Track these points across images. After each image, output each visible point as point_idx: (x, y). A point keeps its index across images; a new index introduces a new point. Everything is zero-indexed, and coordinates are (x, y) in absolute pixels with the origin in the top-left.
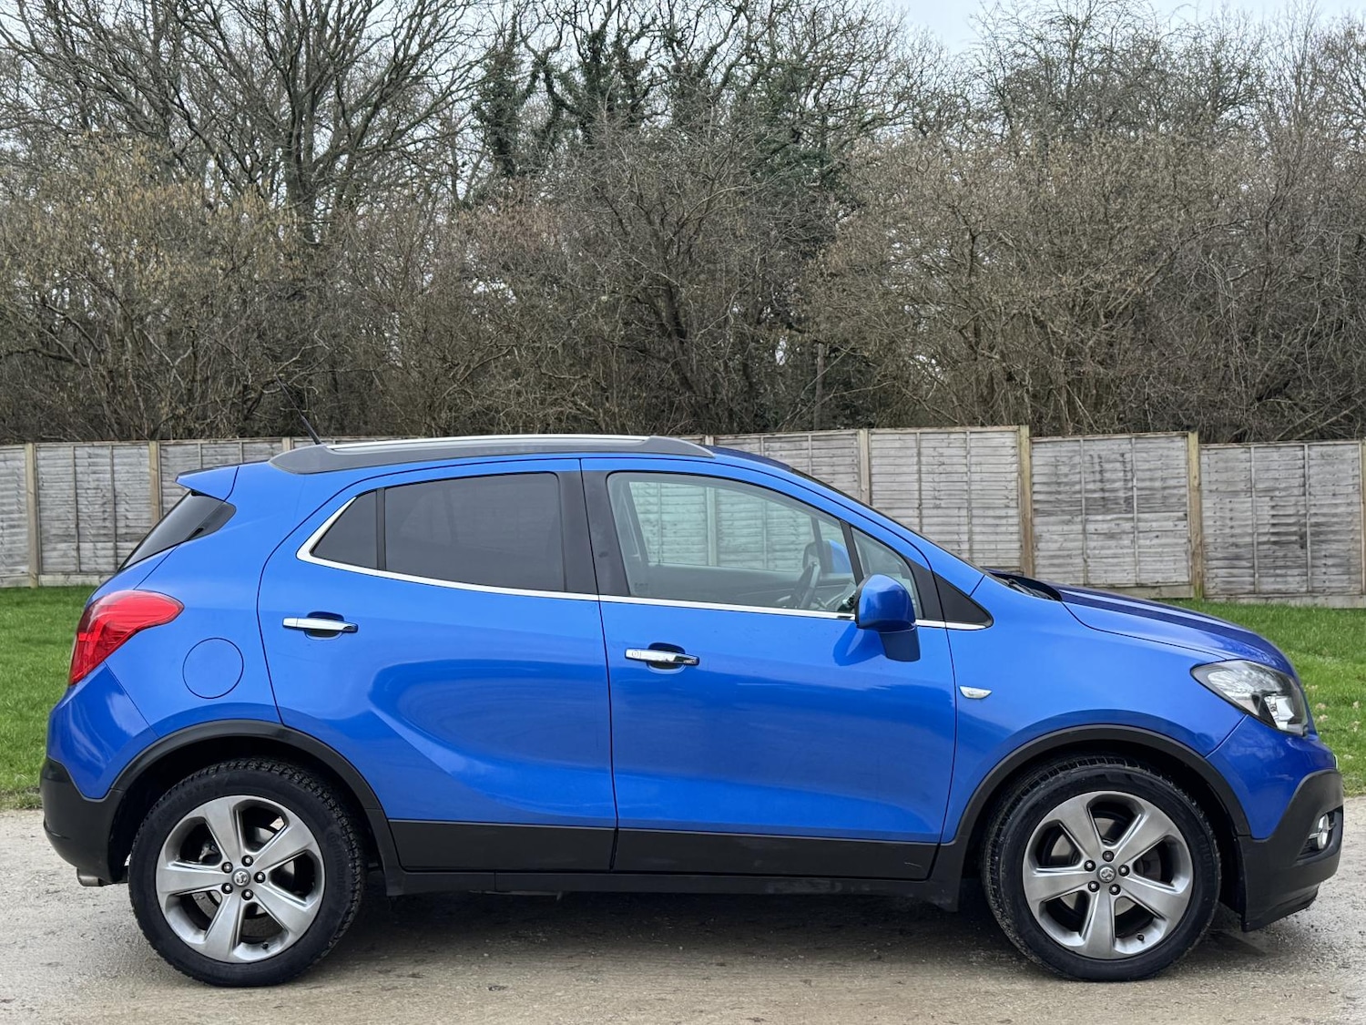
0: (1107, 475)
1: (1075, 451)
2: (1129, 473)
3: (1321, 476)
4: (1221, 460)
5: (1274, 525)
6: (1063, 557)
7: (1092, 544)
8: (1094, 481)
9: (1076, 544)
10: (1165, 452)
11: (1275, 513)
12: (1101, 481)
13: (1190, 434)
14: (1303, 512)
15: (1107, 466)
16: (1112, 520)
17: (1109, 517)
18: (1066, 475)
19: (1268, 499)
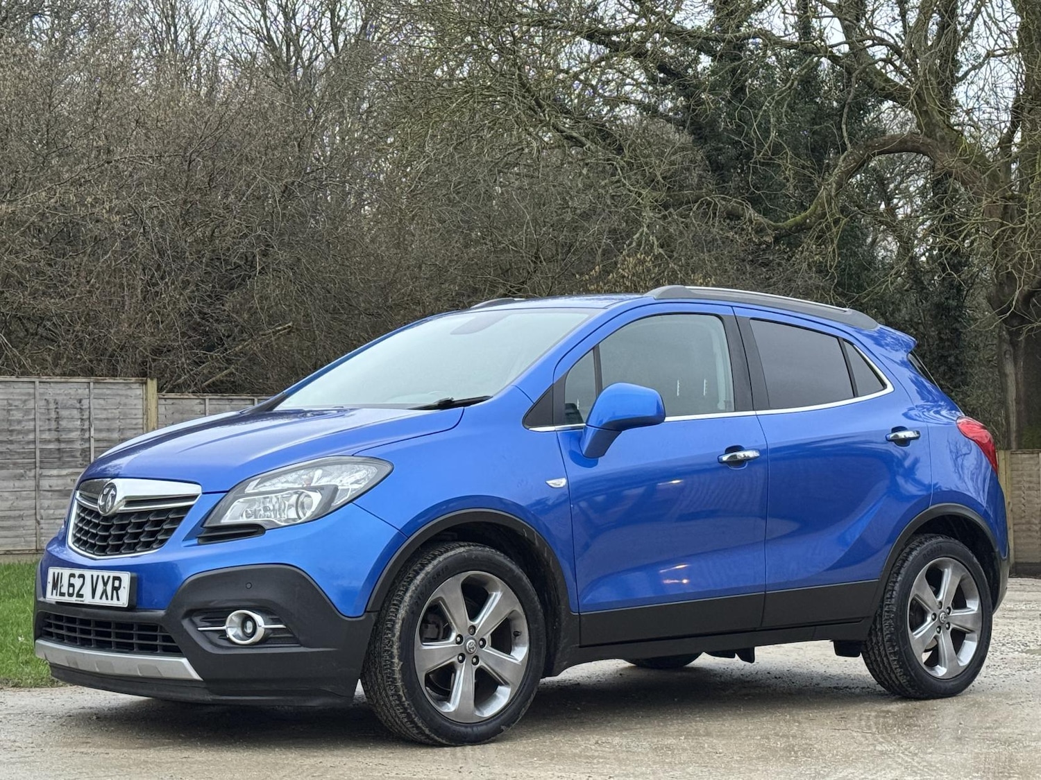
0: (64, 423)
1: (29, 394)
2: (87, 419)
4: (177, 411)
6: (14, 518)
7: (46, 503)
8: (49, 430)
9: (28, 502)
10: (124, 400)
12: (57, 430)
13: (149, 380)
15: (64, 413)
16: (67, 475)
17: (64, 472)
18: (19, 422)
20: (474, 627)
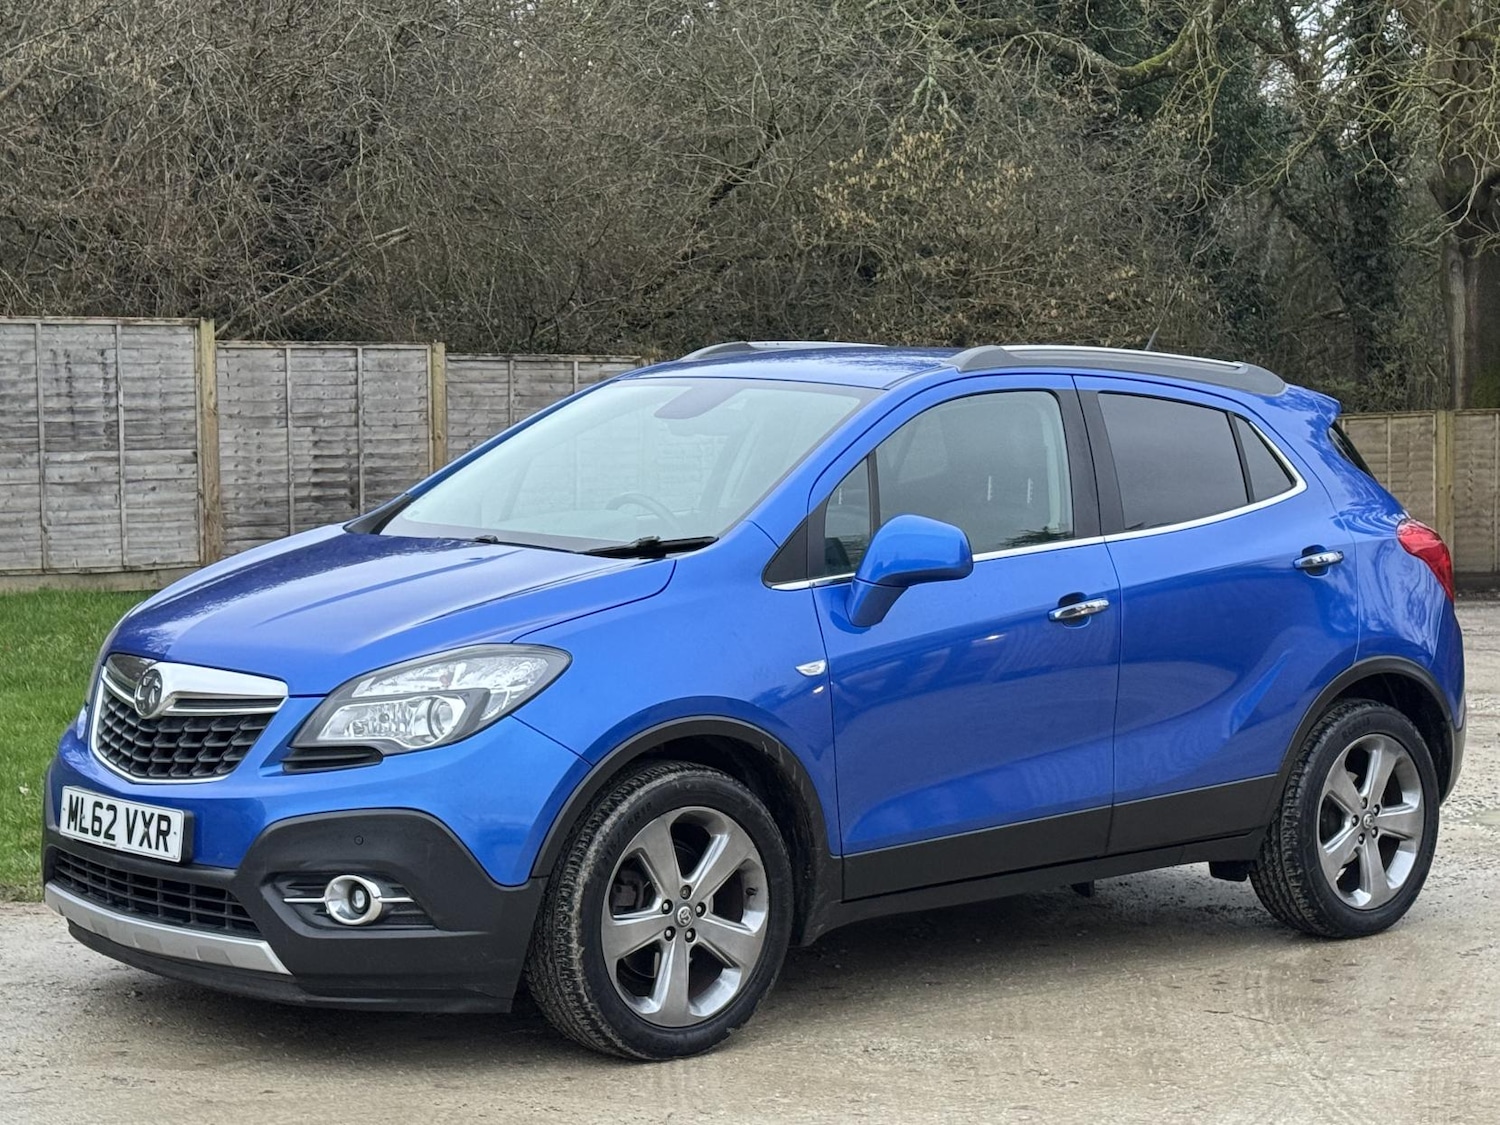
0: (79, 385)
1: (27, 342)
2: (113, 380)
3: (379, 397)
4: (245, 367)
5: (316, 471)
6: (9, 523)
7: (55, 502)
8: (59, 395)
9: (28, 501)
10: (167, 351)
11: (317, 452)
12: (70, 395)
13: (203, 322)
14: (354, 451)
15: (79, 370)
16: (85, 461)
17: (81, 457)
18: (14, 384)
19: (309, 430)
20: (688, 888)
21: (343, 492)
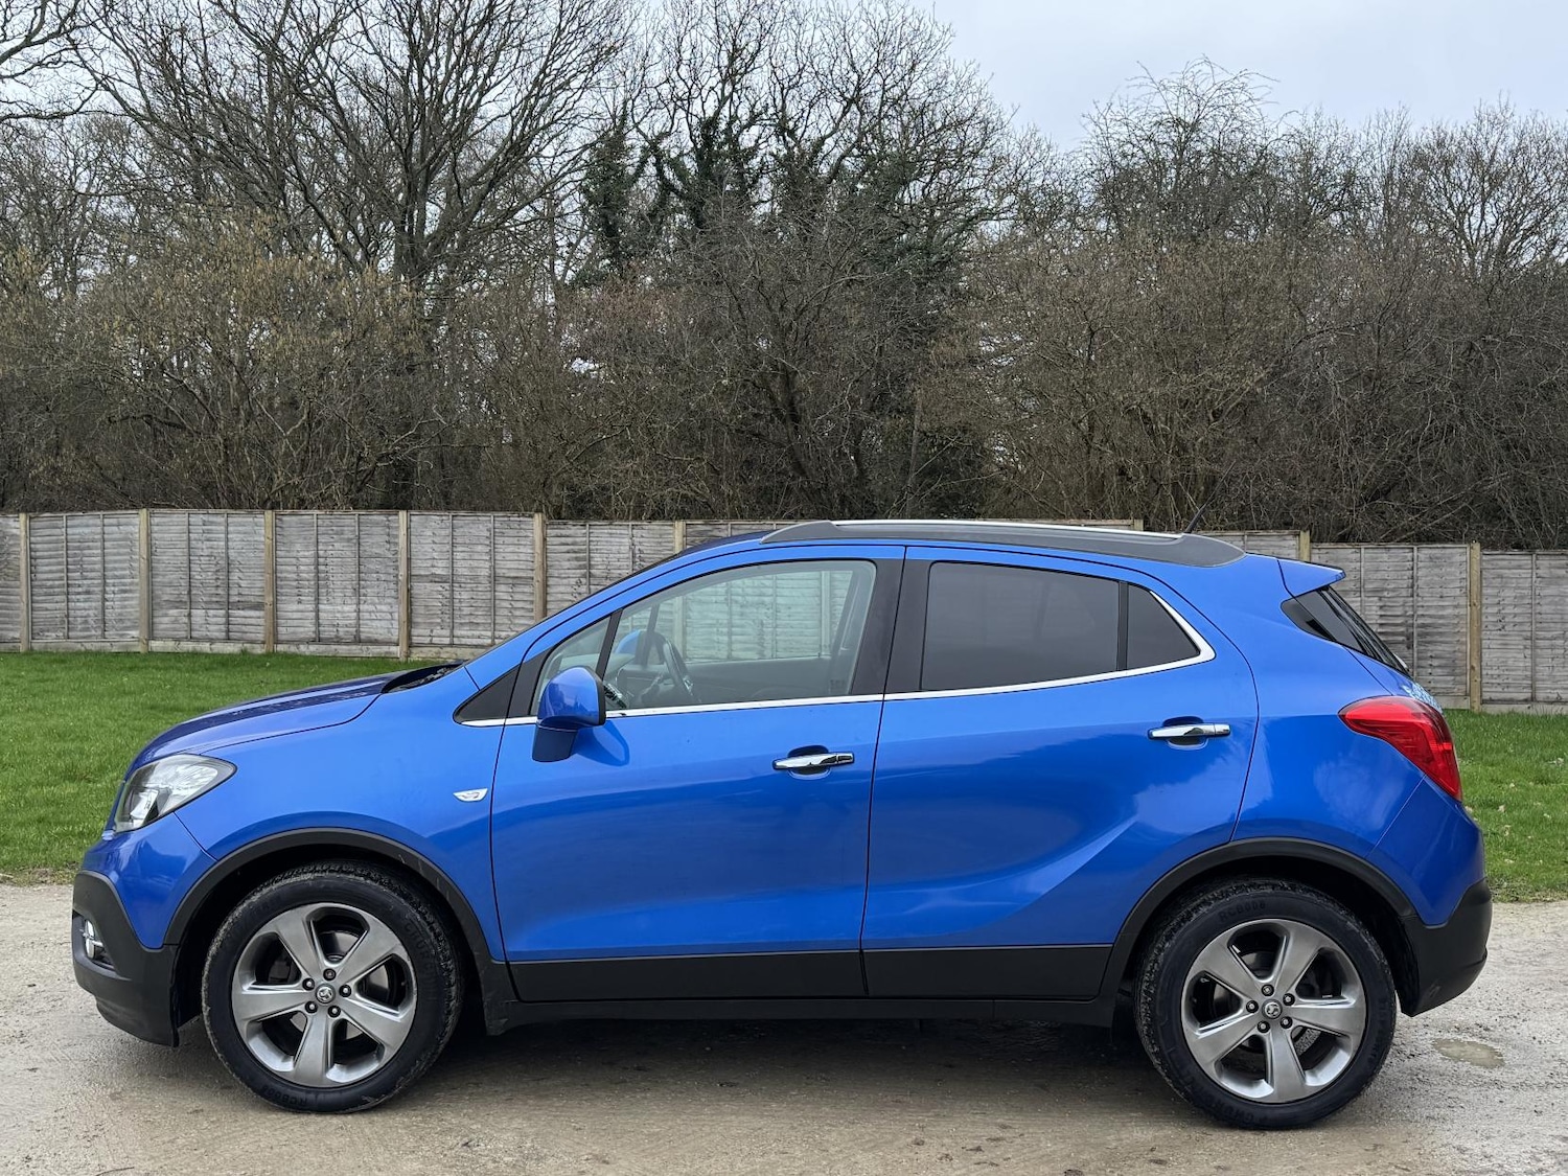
3: (1429, 578)
4: (1332, 559)
10: (1278, 551)
11: (1383, 613)
13: (1302, 533)
14: (1411, 613)
19: (1376, 599)
20: (333, 971)
21: (1401, 638)
